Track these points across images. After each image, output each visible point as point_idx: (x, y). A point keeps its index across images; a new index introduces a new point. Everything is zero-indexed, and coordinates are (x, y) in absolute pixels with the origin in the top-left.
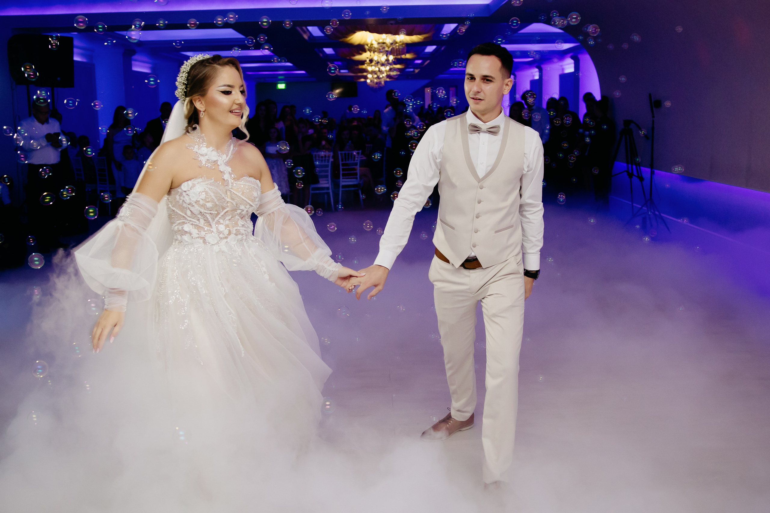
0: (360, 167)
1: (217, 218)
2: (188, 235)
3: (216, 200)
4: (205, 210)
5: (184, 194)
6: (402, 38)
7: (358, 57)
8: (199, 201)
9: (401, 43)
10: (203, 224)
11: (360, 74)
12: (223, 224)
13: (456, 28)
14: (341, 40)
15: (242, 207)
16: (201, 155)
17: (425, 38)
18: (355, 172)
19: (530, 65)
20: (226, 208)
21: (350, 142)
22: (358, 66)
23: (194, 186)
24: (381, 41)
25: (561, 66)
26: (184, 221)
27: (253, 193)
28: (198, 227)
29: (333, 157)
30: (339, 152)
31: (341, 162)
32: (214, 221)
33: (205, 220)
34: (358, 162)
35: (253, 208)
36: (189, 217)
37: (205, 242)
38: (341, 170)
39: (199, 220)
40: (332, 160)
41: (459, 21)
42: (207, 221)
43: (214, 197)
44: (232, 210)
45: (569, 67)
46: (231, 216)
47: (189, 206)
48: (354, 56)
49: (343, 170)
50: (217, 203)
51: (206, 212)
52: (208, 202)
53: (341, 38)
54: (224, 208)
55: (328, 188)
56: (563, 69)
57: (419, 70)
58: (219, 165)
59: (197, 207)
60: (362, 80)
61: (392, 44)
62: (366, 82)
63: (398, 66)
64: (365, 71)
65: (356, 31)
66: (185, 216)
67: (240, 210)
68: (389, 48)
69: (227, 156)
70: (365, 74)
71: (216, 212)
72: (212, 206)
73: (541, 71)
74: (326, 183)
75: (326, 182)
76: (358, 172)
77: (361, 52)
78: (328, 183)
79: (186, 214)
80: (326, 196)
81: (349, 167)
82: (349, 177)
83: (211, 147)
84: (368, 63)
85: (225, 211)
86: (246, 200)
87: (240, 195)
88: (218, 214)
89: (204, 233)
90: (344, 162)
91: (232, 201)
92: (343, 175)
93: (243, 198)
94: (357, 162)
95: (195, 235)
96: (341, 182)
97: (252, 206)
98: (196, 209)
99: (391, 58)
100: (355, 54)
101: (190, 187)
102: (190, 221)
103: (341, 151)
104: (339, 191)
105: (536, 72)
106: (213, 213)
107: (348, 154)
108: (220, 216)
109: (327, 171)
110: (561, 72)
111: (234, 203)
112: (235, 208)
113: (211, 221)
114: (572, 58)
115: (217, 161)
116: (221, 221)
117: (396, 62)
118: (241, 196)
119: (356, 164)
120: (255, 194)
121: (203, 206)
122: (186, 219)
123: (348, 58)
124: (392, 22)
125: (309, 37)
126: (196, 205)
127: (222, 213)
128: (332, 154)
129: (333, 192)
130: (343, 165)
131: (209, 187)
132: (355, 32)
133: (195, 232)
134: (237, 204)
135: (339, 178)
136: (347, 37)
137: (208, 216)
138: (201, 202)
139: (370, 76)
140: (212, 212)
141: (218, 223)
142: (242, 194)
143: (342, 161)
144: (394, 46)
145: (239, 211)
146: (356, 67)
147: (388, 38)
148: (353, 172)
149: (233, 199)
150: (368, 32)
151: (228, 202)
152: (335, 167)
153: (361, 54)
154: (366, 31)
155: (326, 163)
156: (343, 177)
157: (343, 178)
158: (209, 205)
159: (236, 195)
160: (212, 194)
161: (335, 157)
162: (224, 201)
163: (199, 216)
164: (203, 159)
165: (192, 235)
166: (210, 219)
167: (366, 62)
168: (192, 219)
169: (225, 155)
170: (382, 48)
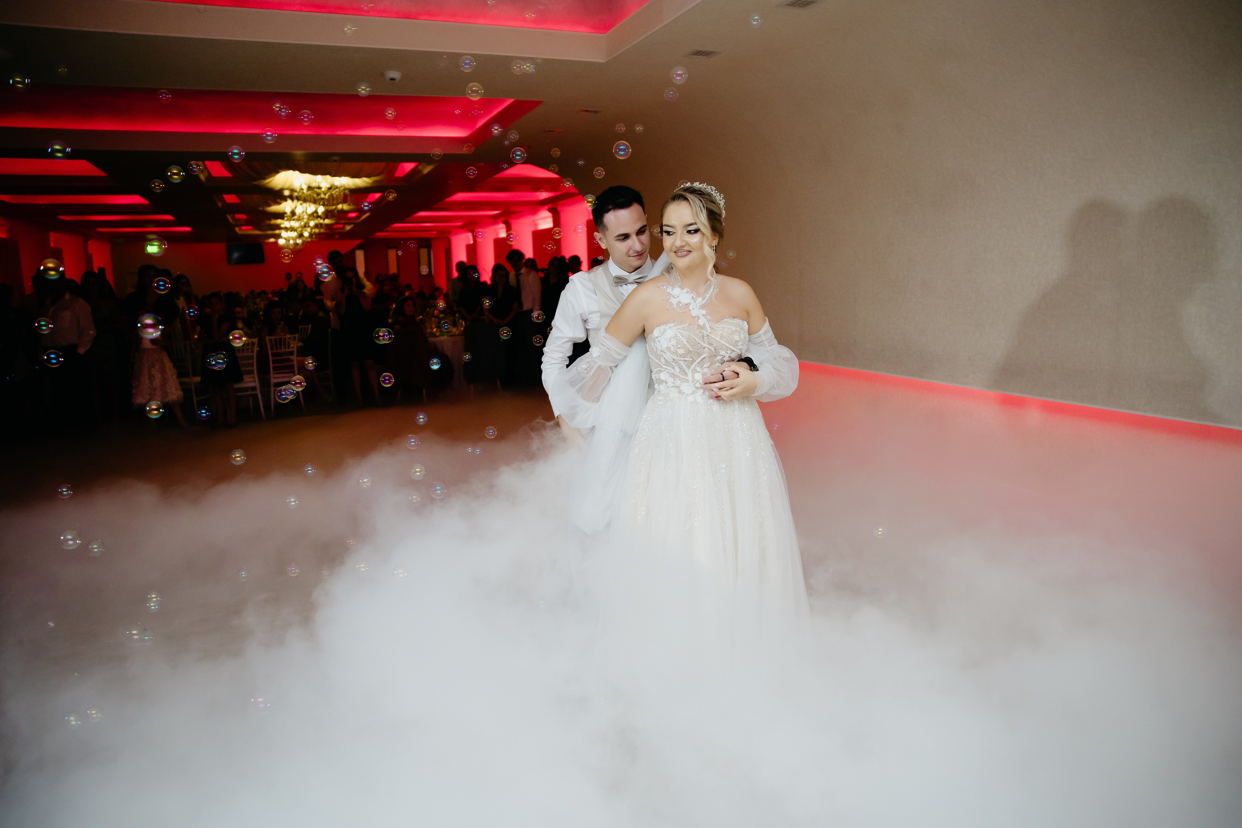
0: (298, 356)
1: (693, 366)
2: (664, 384)
3: (688, 346)
4: (677, 356)
5: (656, 340)
6: (345, 182)
7: (275, 208)
8: (670, 347)
9: (341, 189)
10: (678, 372)
11: (270, 232)
12: (700, 372)
13: (415, 168)
14: (255, 183)
15: (723, 353)
16: (674, 297)
17: (374, 182)
18: (291, 363)
19: (495, 220)
20: (702, 355)
21: (282, 323)
22: (270, 220)
23: (665, 330)
24: (314, 185)
25: (534, 221)
26: (660, 369)
27: (734, 336)
28: (673, 376)
29: (259, 345)
30: (267, 338)
31: (270, 352)
32: (690, 368)
33: (680, 368)
34: (295, 350)
35: (735, 353)
36: (664, 364)
37: (680, 392)
38: (271, 362)
39: (673, 368)
40: (258, 349)
41: (422, 158)
42: (682, 370)
43: (686, 343)
44: (710, 357)
45: (545, 221)
46: (709, 363)
47: (662, 353)
48: (270, 206)
49: (274, 362)
50: (691, 349)
51: (680, 359)
52: (680, 348)
53: (256, 180)
54: (699, 355)
55: (254, 389)
56: (536, 225)
57: (352, 226)
58: (691, 309)
59: (669, 354)
60: (272, 240)
61: (330, 189)
62: (276, 243)
63: (327, 221)
64: (278, 227)
65: (280, 171)
66: (660, 363)
67: (720, 355)
68: (325, 194)
69: (703, 299)
70: (277, 232)
71: (691, 359)
72: (684, 352)
73: (509, 229)
74: (251, 382)
75: (252, 380)
76: (295, 363)
77: (279, 200)
78: (254, 381)
79: (661, 362)
80: (251, 400)
81: (282, 358)
82: (284, 371)
83: (686, 289)
84: (288, 216)
85: (702, 357)
86: (726, 344)
87: (718, 339)
88: (694, 361)
89: (680, 382)
90: (275, 351)
91: (709, 346)
92: (275, 369)
93: (722, 342)
94: (293, 350)
95: (670, 384)
96: (272, 378)
97: (735, 351)
98: (669, 356)
99: (321, 210)
100: (272, 204)
101: (661, 332)
102: (666, 369)
103: (270, 335)
104: (270, 391)
105: (502, 228)
106: (688, 359)
107: (280, 339)
108: (695, 363)
109: (252, 365)
110: (533, 229)
111: (712, 349)
112: (714, 354)
113: (686, 369)
114: (550, 210)
115: (689, 304)
116: (698, 369)
117: (327, 214)
118: (720, 341)
119: (292, 353)
120: (737, 338)
121: (676, 353)
122: (662, 367)
123: (261, 209)
124: (335, 158)
125: (206, 178)
126: (667, 352)
127: (699, 360)
128: (256, 340)
129: (261, 392)
130: (273, 355)
131: (681, 331)
132: (278, 172)
133: (670, 380)
134: (715, 350)
135: (269, 373)
136: (265, 179)
137: (682, 363)
138: (672, 349)
139: (284, 234)
140: (686, 359)
141: (695, 371)
142: (721, 338)
143: (272, 349)
144: (333, 192)
145: (719, 358)
146: (268, 222)
147: (323, 181)
148: (287, 364)
149: (711, 344)
150: (297, 173)
151: (704, 348)
152: (262, 357)
153: (279, 203)
154: (294, 170)
155: (251, 354)
156: (276, 372)
157: (274, 374)
158: (681, 351)
159: (715, 339)
160: (683, 339)
161: (262, 344)
162: (700, 346)
163: (673, 364)
164: (674, 301)
165: (668, 384)
166: (684, 367)
167: (286, 215)
168: (667, 367)
169: (701, 298)
170: (312, 196)
